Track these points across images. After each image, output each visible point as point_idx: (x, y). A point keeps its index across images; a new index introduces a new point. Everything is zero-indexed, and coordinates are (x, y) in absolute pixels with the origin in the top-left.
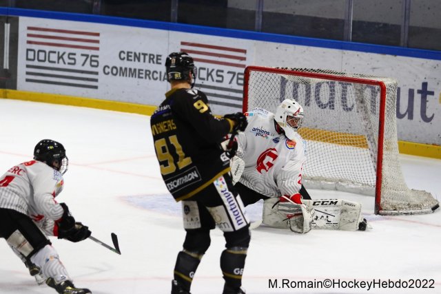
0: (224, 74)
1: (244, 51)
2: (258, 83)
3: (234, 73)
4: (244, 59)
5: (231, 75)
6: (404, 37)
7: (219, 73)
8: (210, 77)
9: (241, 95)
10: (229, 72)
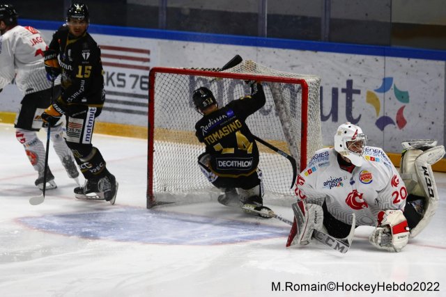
0: (127, 78)
1: (148, 52)
2: (164, 86)
3: (137, 77)
4: (148, 60)
5: (134, 79)
6: (325, 30)
7: (121, 77)
8: (110, 82)
9: (146, 101)
10: (131, 76)
